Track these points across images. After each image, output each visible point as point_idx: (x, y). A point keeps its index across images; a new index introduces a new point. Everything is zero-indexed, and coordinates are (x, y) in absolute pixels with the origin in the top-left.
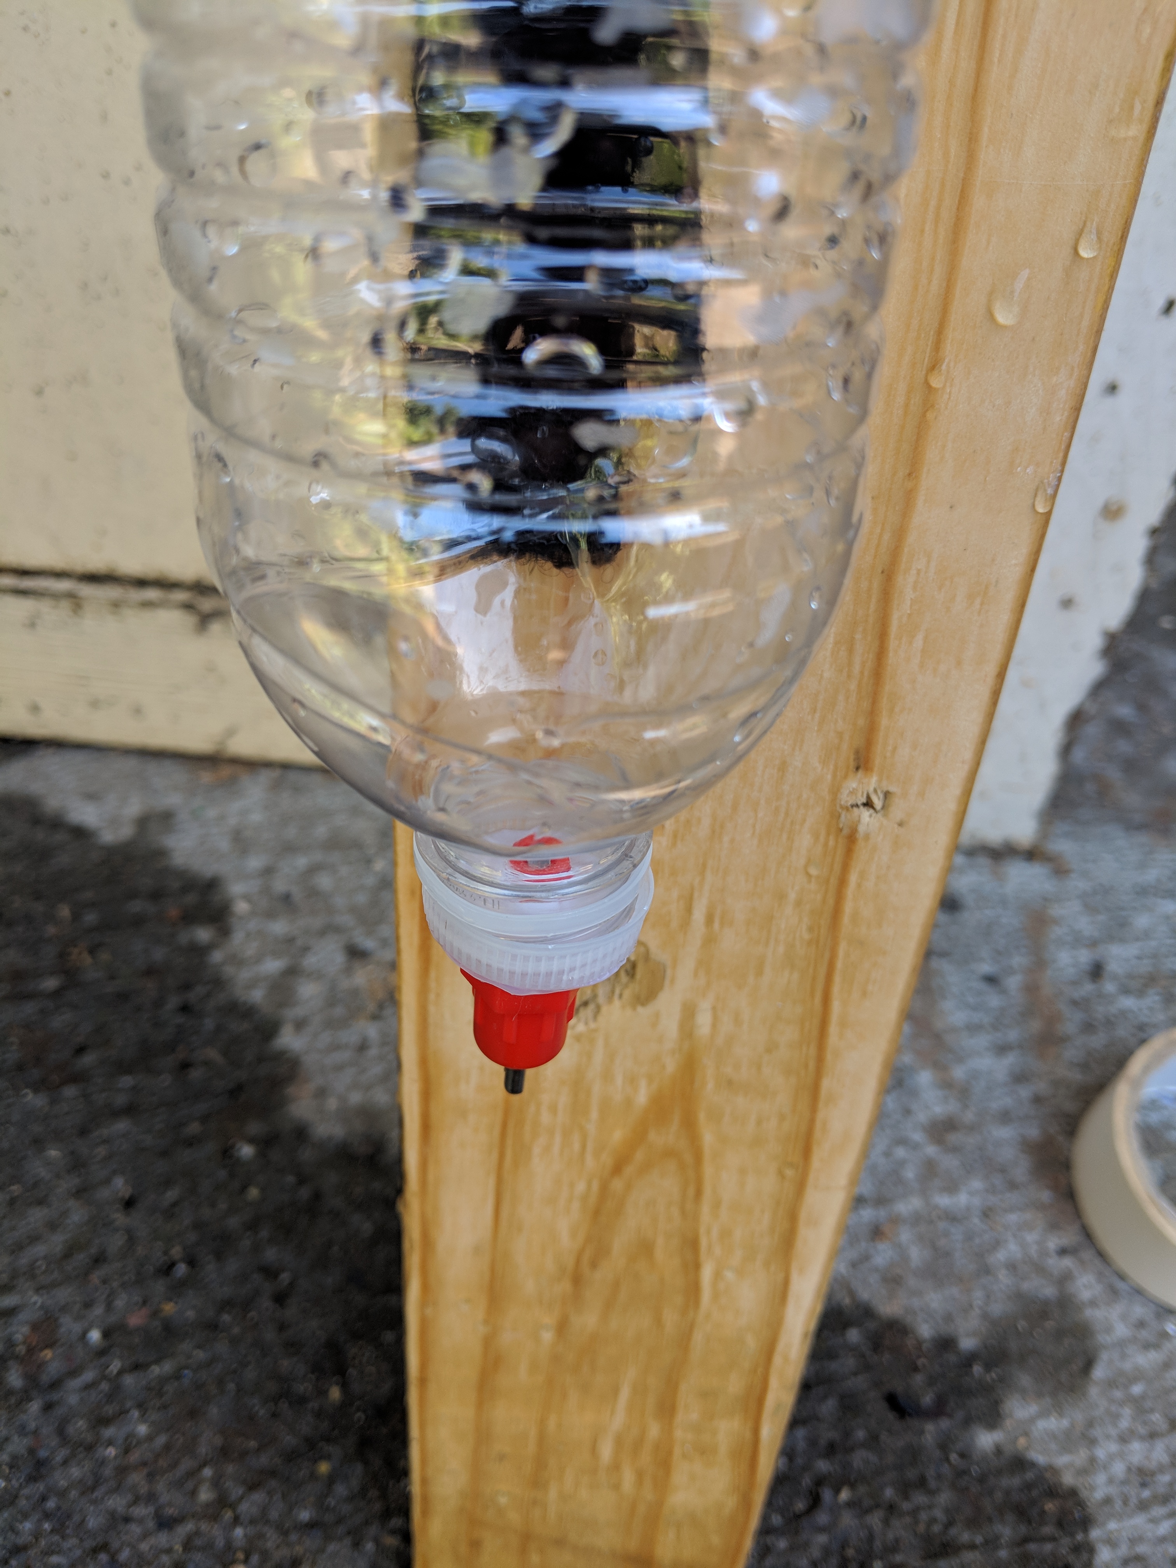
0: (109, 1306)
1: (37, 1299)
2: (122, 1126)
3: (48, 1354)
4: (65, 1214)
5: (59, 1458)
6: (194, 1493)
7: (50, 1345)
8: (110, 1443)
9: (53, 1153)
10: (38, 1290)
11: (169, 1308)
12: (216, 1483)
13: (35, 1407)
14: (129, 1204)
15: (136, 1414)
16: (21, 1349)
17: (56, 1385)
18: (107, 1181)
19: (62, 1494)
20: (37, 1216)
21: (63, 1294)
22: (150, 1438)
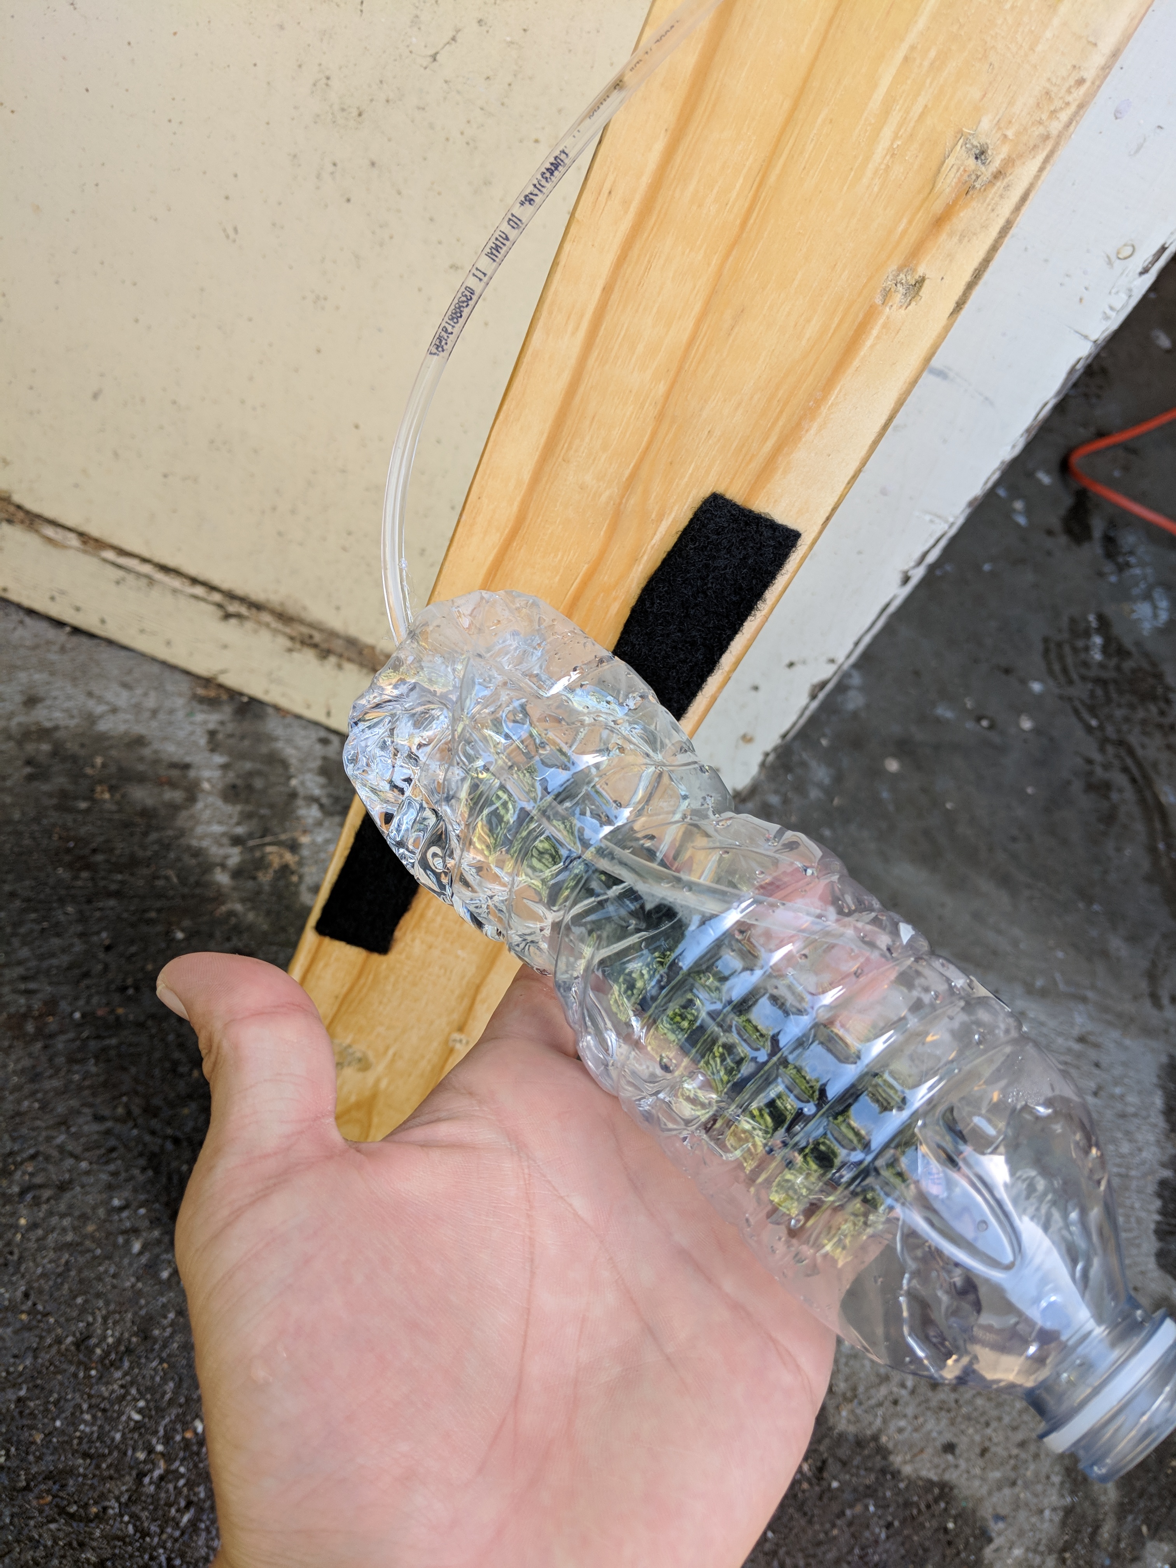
0: (88, 1002)
1: (49, 989)
2: (112, 903)
3: (50, 1019)
4: (72, 945)
5: (47, 1074)
6: (115, 1107)
7: (53, 1015)
8: (77, 1072)
9: (70, 909)
10: (50, 984)
11: (120, 1011)
12: (126, 1106)
13: (39, 1045)
14: (108, 948)
15: (92, 1061)
16: (36, 1013)
17: (51, 1036)
18: (98, 933)
19: (46, 1092)
20: (56, 942)
21: (65, 989)
22: (98, 1075)
